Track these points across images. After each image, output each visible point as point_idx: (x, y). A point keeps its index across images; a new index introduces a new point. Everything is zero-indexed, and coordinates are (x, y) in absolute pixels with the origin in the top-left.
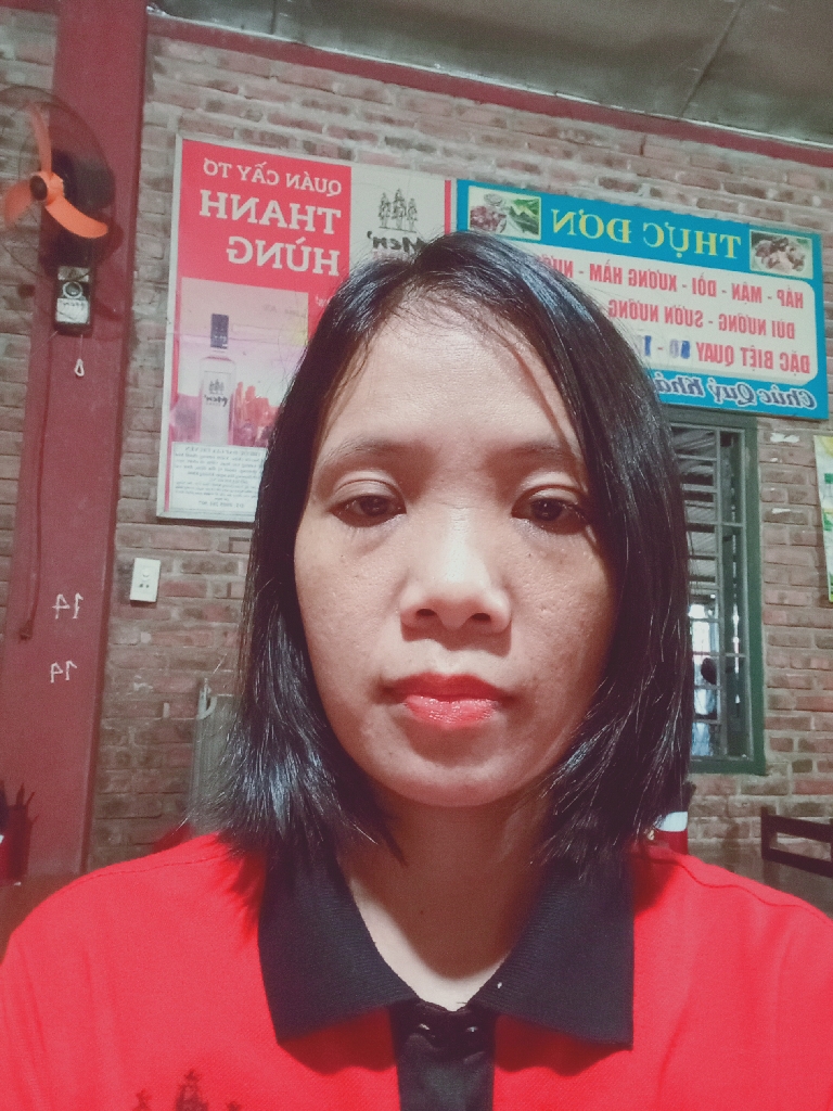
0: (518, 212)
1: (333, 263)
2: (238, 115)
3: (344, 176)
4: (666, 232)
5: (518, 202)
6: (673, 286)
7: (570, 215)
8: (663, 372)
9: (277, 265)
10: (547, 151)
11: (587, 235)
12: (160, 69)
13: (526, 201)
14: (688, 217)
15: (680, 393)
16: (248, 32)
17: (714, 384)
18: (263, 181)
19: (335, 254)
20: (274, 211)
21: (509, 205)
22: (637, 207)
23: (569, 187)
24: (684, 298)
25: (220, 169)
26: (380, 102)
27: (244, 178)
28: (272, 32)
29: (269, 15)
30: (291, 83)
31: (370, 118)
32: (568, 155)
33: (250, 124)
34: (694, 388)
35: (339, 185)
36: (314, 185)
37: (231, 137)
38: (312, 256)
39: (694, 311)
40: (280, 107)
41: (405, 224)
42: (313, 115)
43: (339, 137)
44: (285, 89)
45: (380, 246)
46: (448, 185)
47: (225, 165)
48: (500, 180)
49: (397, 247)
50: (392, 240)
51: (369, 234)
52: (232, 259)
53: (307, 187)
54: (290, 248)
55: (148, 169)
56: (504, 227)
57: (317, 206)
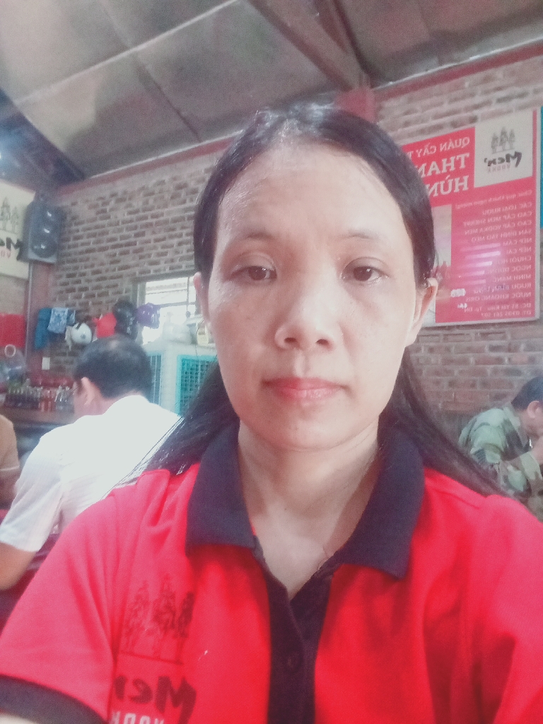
1: (465, 184)
2: (417, 123)
3: (471, 133)
9: (436, 194)
18: (429, 153)
19: (466, 178)
20: (434, 167)
26: (493, 80)
27: (419, 156)
28: (441, 65)
29: (435, 60)
30: (442, 94)
31: (487, 92)
33: (424, 125)
35: (468, 139)
36: (454, 144)
37: (415, 136)
38: (454, 183)
40: (437, 110)
41: (507, 146)
42: (455, 106)
43: (470, 111)
44: (440, 98)
45: (492, 164)
46: (535, 112)
49: (502, 161)
50: (499, 159)
51: (486, 159)
53: (451, 147)
54: (442, 183)
57: (456, 155)
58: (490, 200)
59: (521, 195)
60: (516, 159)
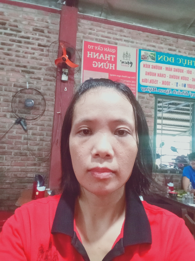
0: (151, 56)
1: (114, 67)
2: (95, 35)
3: (116, 48)
4: (182, 60)
5: (152, 54)
6: (183, 72)
7: (162, 57)
8: (180, 90)
9: (102, 67)
10: (157, 43)
11: (165, 61)
12: (80, 26)
13: (153, 53)
14: (186, 57)
15: (184, 95)
16: (96, 16)
17: (191, 93)
18: (100, 50)
19: (114, 65)
20: (102, 56)
21: (149, 54)
22: (176, 55)
23: (162, 50)
24: (185, 74)
25: (91, 47)
26: (123, 32)
27: (96, 49)
28: (100, 16)
29: (100, 13)
30: (105, 28)
31: (121, 36)
32: (161, 43)
33: (97, 37)
34: (187, 94)
35: (115, 50)
37: (93, 40)
38: (109, 65)
39: (187, 77)
40: (103, 33)
41: (128, 59)
42: (109, 35)
43: (115, 40)
44: (104, 30)
45: (123, 63)
46: (137, 50)
47: (93, 46)
48: (147, 49)
49: (126, 63)
50: (125, 62)
51: (121, 61)
52: (94, 66)
53: (109, 51)
54: (105, 64)
55: (77, 47)
56: (148, 59)
57: (111, 55)
58: (122, 76)
59: (132, 78)
60: (131, 64)
